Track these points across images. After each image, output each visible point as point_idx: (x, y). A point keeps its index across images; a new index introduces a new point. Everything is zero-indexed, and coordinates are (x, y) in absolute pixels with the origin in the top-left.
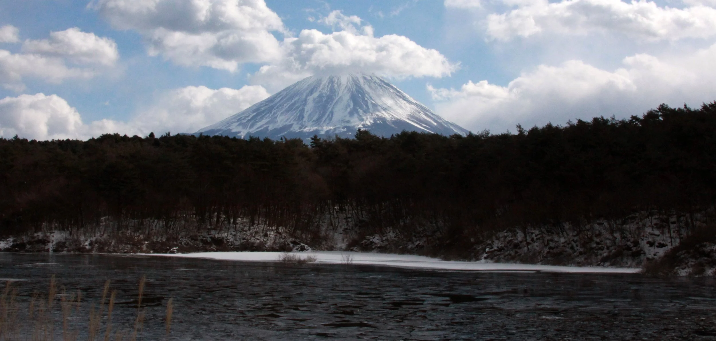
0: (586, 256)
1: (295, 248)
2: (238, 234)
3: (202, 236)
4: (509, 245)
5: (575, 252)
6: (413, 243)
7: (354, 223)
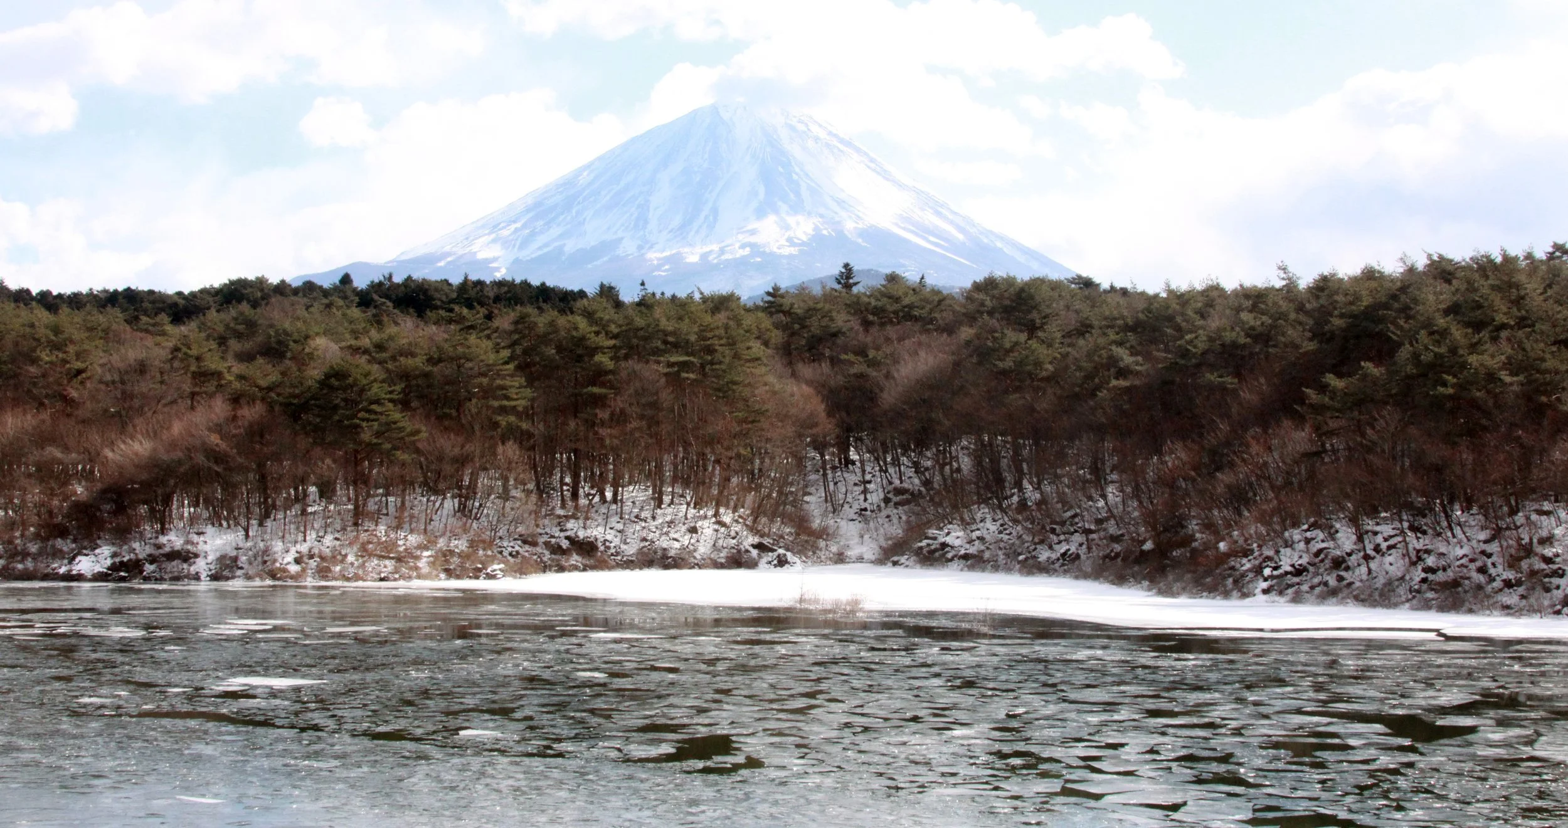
0: (1521, 590)
1: (764, 560)
2: (630, 530)
3: (547, 534)
4: (1317, 560)
5: (1494, 580)
6: (1051, 547)
7: (882, 496)
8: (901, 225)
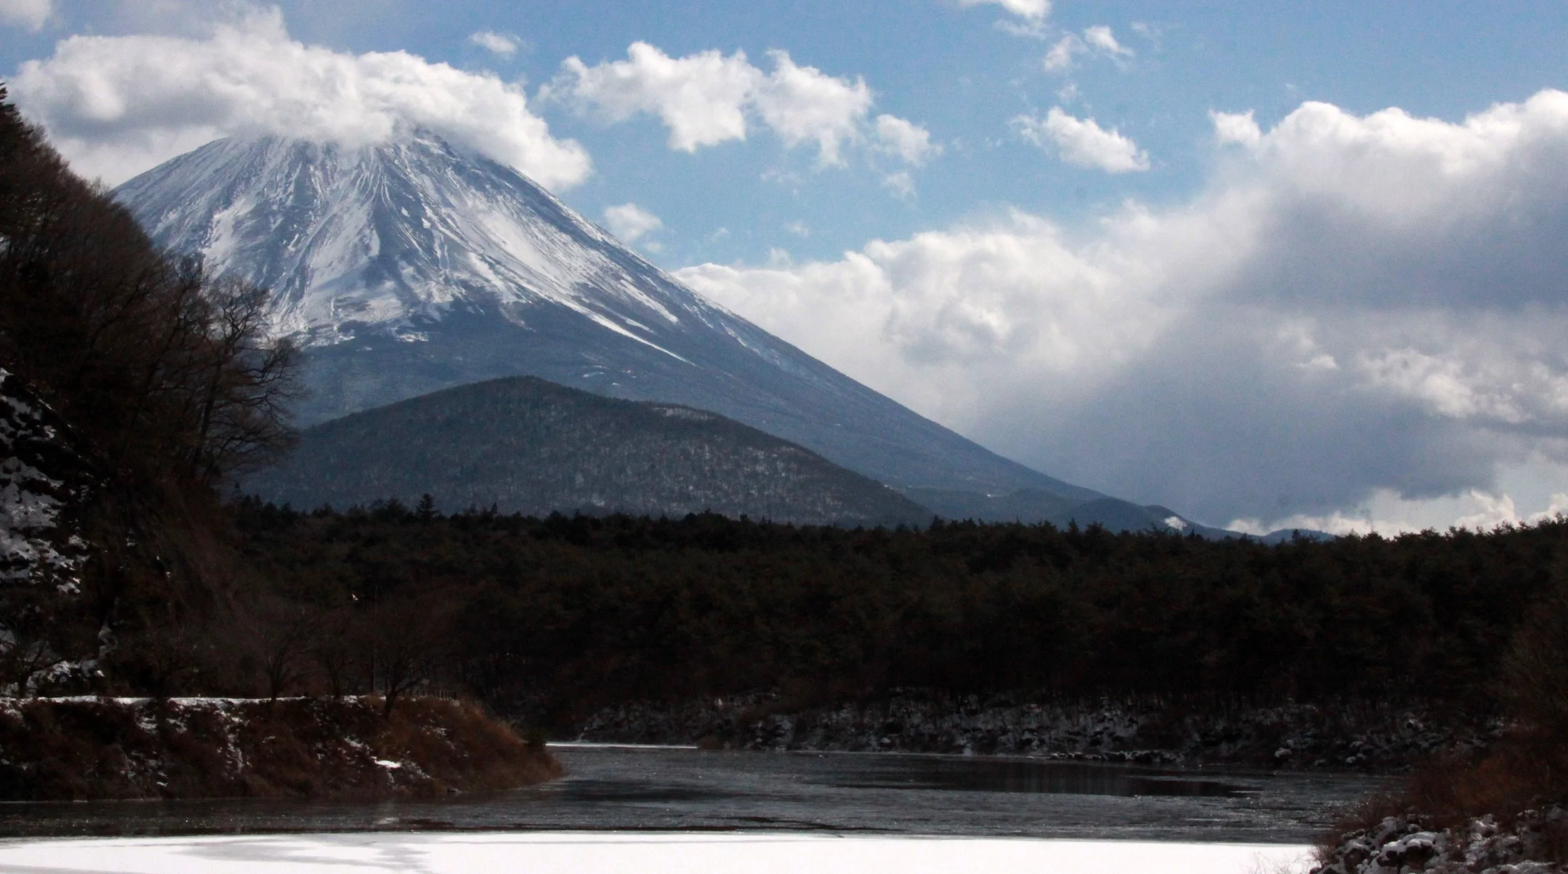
8: (584, 299)
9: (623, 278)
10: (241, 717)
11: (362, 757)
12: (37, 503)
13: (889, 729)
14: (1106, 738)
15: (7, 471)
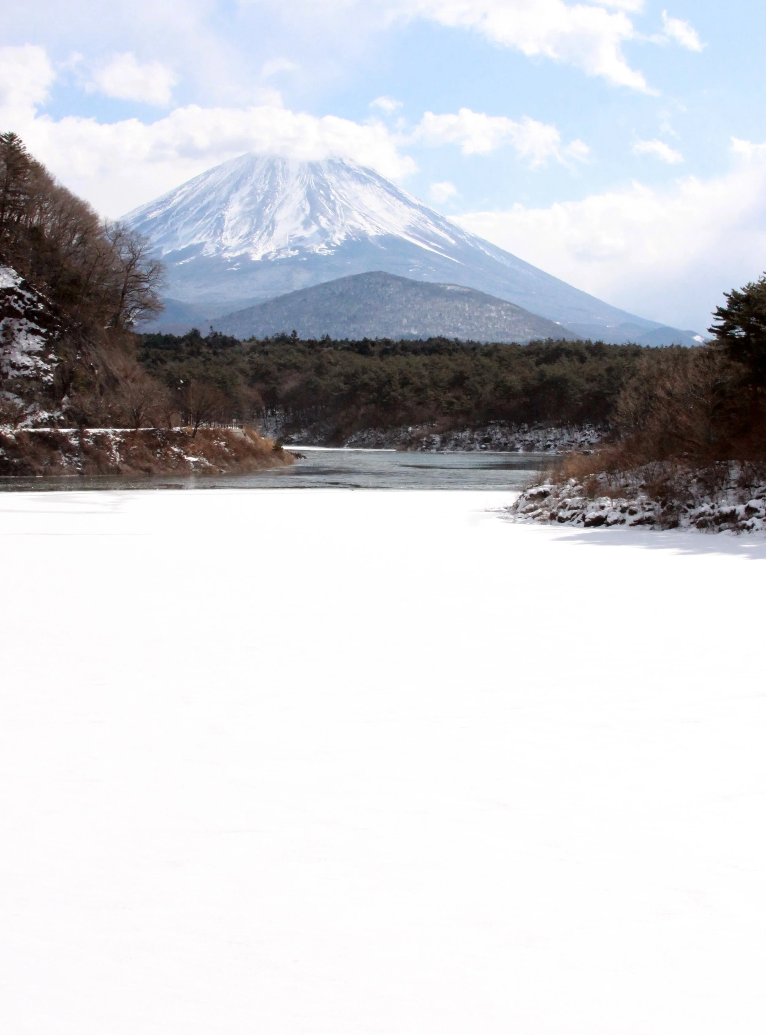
8: (410, 233)
9: (428, 222)
10: (121, 438)
11: (179, 456)
12: (34, 339)
13: (485, 441)
14: (586, 443)
15: (21, 325)
